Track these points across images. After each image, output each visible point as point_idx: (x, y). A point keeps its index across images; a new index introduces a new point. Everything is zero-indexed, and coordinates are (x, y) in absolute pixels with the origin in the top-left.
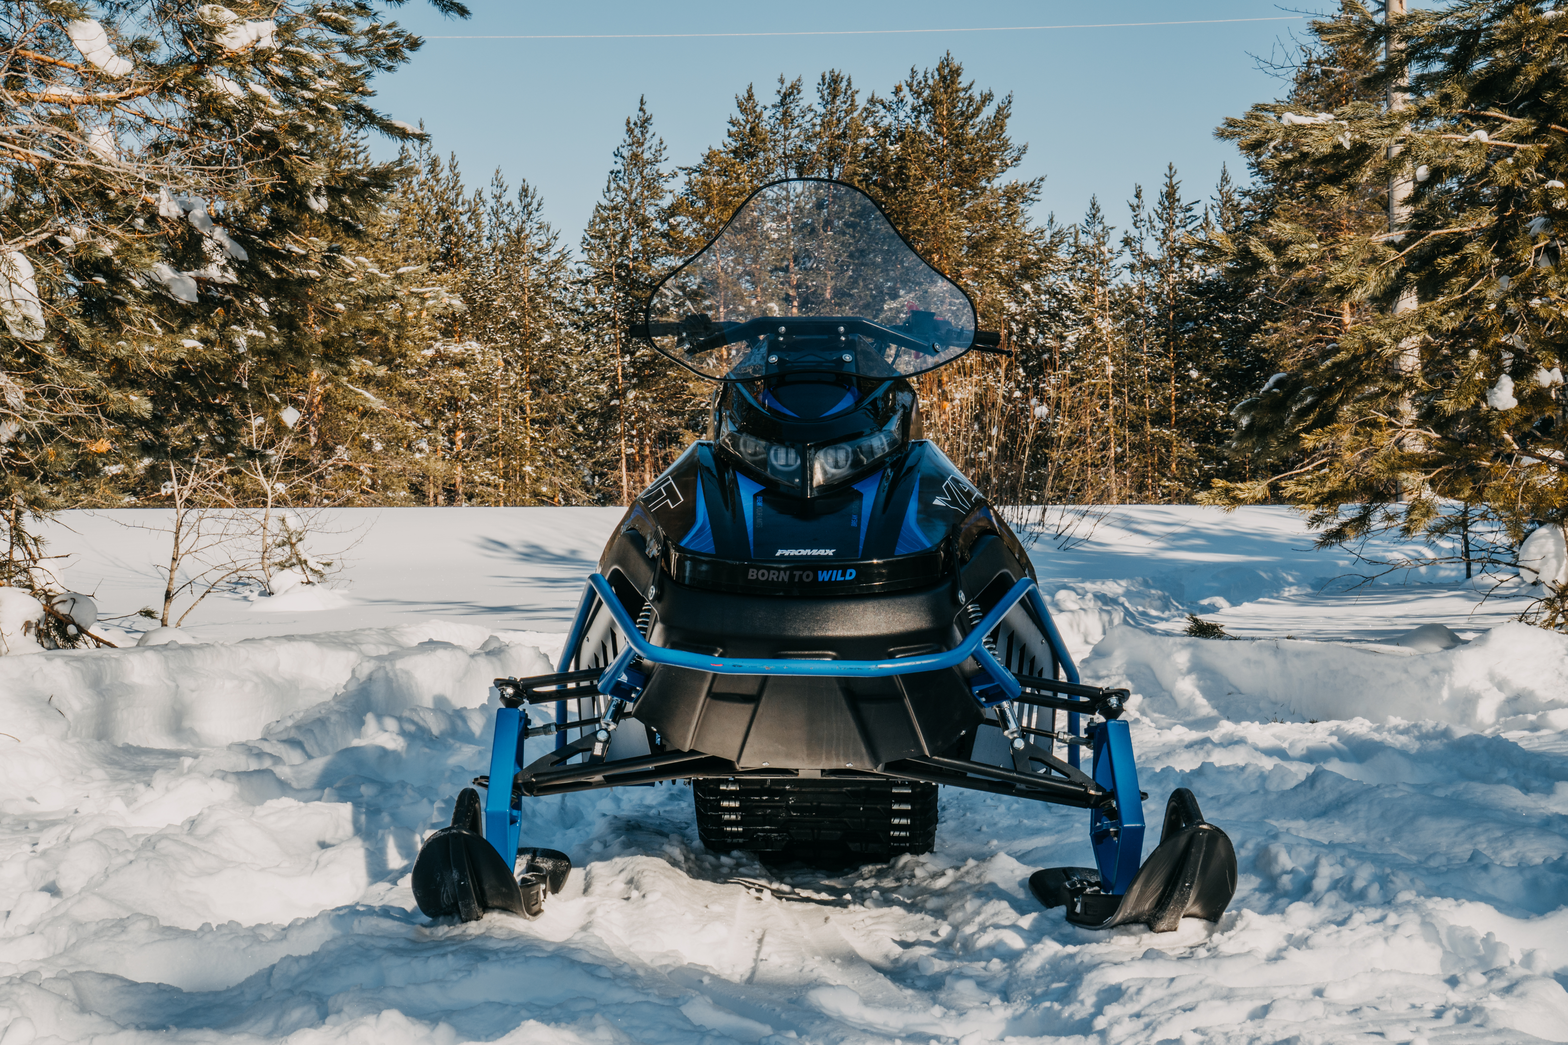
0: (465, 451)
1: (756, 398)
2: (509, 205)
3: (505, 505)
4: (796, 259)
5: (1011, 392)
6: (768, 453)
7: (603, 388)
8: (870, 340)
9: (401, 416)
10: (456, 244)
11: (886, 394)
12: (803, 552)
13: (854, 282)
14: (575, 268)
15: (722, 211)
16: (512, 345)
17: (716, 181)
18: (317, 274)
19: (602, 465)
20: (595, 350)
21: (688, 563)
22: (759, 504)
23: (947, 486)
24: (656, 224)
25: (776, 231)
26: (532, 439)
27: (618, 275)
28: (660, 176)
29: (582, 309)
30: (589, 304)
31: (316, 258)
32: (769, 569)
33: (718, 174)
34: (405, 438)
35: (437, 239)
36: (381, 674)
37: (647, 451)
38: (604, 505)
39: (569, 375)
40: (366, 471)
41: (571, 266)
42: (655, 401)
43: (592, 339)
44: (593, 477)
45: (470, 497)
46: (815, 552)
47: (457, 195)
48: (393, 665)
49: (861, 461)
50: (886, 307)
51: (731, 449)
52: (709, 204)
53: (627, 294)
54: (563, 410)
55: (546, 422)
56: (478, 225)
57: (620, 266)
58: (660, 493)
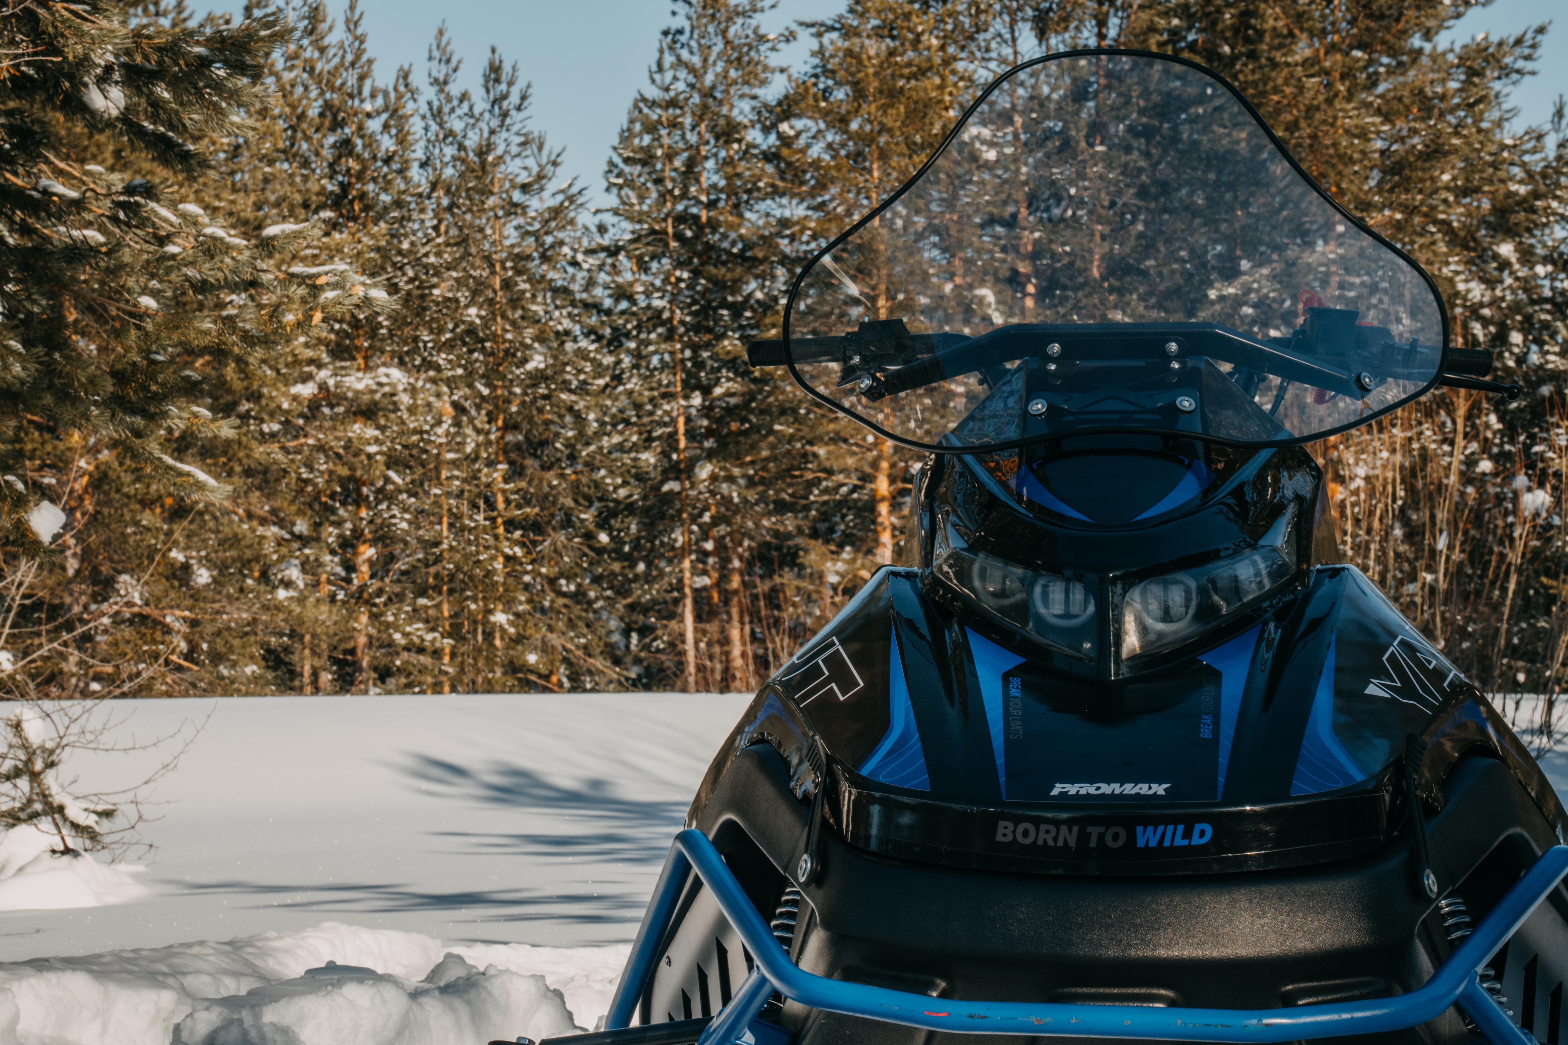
0: (375, 585)
1: (1004, 485)
2: (464, 97)
3: (453, 690)
4: (1032, 201)
5: (1471, 462)
6: (1030, 593)
7: (648, 458)
8: (1226, 367)
9: (250, 516)
10: (360, 176)
11: (1261, 475)
12: (1106, 789)
13: (1147, 245)
14: (592, 222)
15: (884, 108)
16: (470, 374)
17: (873, 48)
18: (101, 239)
19: (646, 610)
20: (634, 384)
21: (875, 810)
22: (1015, 692)
23: (1392, 658)
24: (754, 135)
25: (991, 144)
26: (508, 559)
27: (679, 237)
28: (762, 38)
29: (608, 303)
30: (622, 293)
31: (101, 208)
32: (1037, 822)
33: (878, 33)
34: (257, 559)
35: (320, 167)
36: (234, 1032)
37: (735, 582)
38: (647, 688)
39: (581, 434)
40: (177, 625)
41: (585, 218)
42: (751, 483)
43: (627, 361)
44: (626, 633)
45: (383, 674)
46: (1129, 789)
47: (362, 78)
48: (258, 1017)
49: (1216, 608)
50: (1213, 294)
51: (954, 583)
52: (859, 93)
53: (696, 273)
54: (569, 502)
55: (536, 527)
56: (402, 139)
57: (681, 218)
58: (816, 672)
